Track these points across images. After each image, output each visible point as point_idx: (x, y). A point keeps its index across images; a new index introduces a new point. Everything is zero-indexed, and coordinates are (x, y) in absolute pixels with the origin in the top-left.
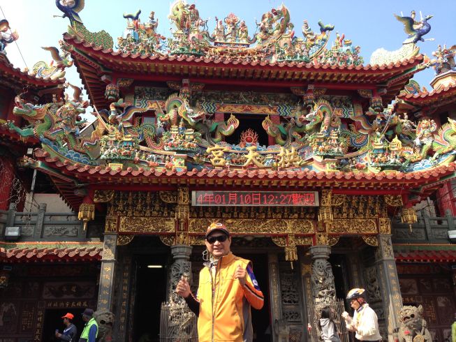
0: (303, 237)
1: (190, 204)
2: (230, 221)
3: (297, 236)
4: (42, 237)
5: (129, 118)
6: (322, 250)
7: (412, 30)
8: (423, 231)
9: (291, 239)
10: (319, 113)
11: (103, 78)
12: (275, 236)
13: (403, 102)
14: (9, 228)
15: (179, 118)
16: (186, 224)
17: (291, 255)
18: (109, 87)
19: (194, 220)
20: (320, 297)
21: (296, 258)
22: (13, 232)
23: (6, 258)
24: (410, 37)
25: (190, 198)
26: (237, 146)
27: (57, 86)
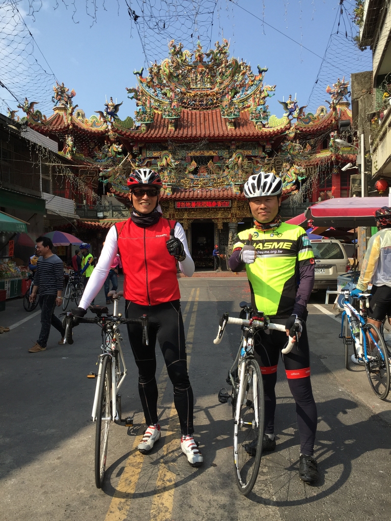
0: (226, 219)
1: (174, 207)
2: (193, 212)
3: (223, 219)
4: (113, 217)
5: (145, 164)
6: (233, 225)
7: (287, 109)
8: (292, 211)
9: (220, 220)
10: (235, 159)
11: (131, 144)
12: (213, 219)
13: (298, 132)
14: (98, 213)
15: (168, 165)
16: (174, 215)
17: (220, 227)
18: (134, 149)
19: (177, 212)
20: (230, 244)
21: (222, 228)
22: (100, 215)
23: (102, 228)
24: (286, 113)
25: (174, 204)
26: (197, 176)
27: (105, 134)
